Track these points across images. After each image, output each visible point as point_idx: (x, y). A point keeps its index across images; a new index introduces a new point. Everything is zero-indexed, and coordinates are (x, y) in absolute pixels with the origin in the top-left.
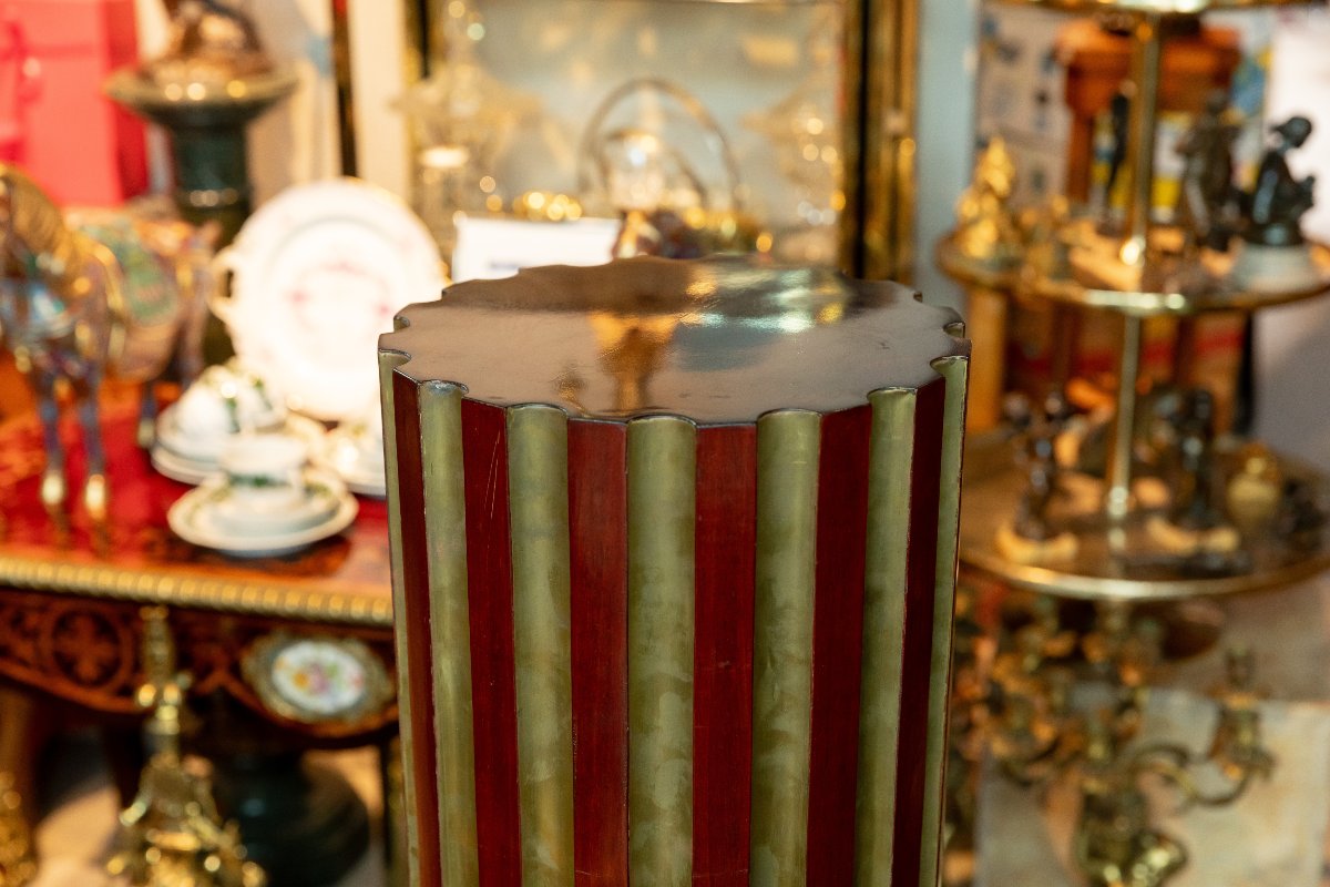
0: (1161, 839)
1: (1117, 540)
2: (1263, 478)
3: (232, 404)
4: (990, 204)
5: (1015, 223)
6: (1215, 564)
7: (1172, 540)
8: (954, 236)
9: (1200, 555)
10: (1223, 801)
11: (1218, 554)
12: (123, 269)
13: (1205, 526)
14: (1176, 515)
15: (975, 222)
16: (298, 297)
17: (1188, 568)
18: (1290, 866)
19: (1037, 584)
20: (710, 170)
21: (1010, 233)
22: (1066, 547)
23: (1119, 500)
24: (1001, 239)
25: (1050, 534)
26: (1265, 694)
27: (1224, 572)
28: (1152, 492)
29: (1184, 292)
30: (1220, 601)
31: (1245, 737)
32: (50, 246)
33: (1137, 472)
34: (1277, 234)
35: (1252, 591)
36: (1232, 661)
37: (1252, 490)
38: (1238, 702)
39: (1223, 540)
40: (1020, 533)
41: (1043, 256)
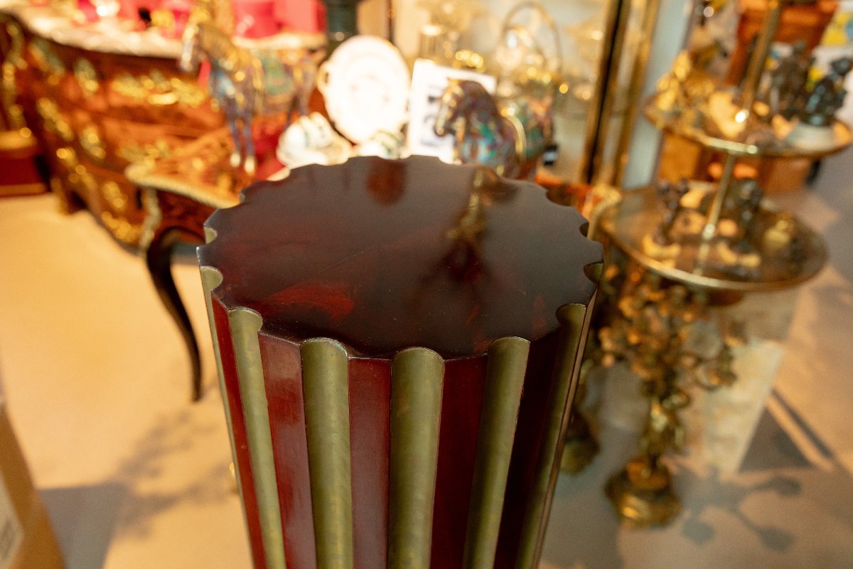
0: (679, 391)
1: (704, 251)
2: (786, 231)
3: (307, 135)
4: (675, 84)
5: (686, 95)
6: (742, 273)
7: (727, 256)
8: (654, 98)
9: (738, 266)
10: (710, 389)
11: (747, 268)
12: (265, 69)
13: (745, 252)
14: (733, 243)
15: (665, 91)
16: (354, 88)
17: (729, 273)
19: (655, 270)
20: (550, 51)
21: (682, 99)
22: (674, 250)
23: (709, 232)
24: (676, 102)
25: (668, 242)
27: (745, 279)
28: (729, 228)
29: (757, 144)
32: (225, 56)
33: (722, 217)
34: (817, 119)
37: (778, 235)
38: (733, 343)
39: (752, 261)
40: (655, 241)
41: (690, 115)
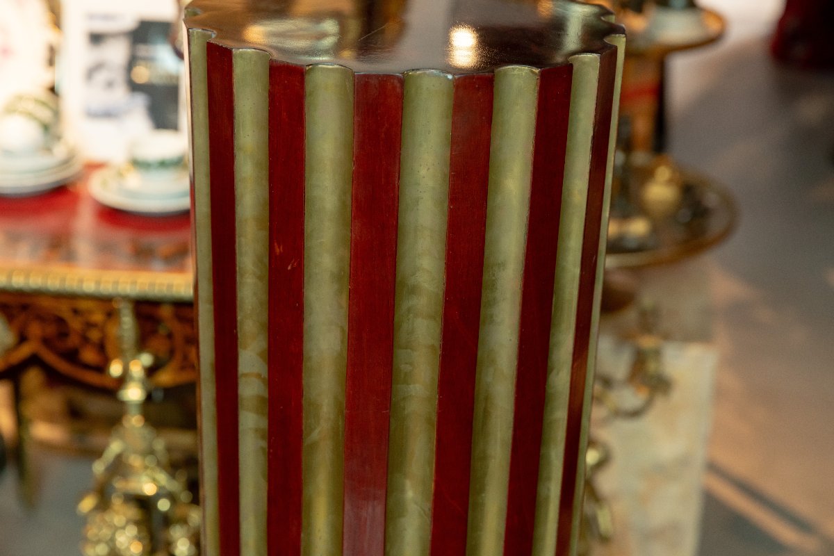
0: (592, 443)
2: (669, 182)
6: (632, 245)
9: (622, 238)
10: (635, 414)
11: (634, 237)
18: (683, 462)
26: (667, 337)
27: (639, 250)
30: (635, 270)
31: (652, 367)
34: (678, 1)
35: (659, 264)
36: (644, 314)
37: (660, 191)
38: (647, 342)
39: (638, 227)
